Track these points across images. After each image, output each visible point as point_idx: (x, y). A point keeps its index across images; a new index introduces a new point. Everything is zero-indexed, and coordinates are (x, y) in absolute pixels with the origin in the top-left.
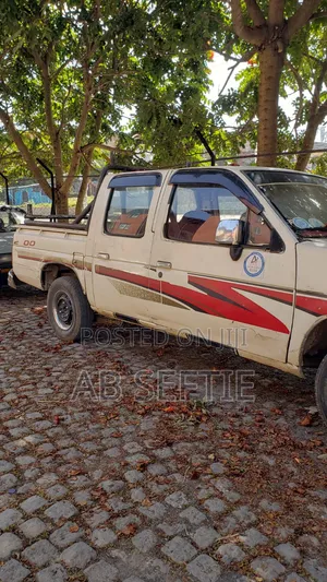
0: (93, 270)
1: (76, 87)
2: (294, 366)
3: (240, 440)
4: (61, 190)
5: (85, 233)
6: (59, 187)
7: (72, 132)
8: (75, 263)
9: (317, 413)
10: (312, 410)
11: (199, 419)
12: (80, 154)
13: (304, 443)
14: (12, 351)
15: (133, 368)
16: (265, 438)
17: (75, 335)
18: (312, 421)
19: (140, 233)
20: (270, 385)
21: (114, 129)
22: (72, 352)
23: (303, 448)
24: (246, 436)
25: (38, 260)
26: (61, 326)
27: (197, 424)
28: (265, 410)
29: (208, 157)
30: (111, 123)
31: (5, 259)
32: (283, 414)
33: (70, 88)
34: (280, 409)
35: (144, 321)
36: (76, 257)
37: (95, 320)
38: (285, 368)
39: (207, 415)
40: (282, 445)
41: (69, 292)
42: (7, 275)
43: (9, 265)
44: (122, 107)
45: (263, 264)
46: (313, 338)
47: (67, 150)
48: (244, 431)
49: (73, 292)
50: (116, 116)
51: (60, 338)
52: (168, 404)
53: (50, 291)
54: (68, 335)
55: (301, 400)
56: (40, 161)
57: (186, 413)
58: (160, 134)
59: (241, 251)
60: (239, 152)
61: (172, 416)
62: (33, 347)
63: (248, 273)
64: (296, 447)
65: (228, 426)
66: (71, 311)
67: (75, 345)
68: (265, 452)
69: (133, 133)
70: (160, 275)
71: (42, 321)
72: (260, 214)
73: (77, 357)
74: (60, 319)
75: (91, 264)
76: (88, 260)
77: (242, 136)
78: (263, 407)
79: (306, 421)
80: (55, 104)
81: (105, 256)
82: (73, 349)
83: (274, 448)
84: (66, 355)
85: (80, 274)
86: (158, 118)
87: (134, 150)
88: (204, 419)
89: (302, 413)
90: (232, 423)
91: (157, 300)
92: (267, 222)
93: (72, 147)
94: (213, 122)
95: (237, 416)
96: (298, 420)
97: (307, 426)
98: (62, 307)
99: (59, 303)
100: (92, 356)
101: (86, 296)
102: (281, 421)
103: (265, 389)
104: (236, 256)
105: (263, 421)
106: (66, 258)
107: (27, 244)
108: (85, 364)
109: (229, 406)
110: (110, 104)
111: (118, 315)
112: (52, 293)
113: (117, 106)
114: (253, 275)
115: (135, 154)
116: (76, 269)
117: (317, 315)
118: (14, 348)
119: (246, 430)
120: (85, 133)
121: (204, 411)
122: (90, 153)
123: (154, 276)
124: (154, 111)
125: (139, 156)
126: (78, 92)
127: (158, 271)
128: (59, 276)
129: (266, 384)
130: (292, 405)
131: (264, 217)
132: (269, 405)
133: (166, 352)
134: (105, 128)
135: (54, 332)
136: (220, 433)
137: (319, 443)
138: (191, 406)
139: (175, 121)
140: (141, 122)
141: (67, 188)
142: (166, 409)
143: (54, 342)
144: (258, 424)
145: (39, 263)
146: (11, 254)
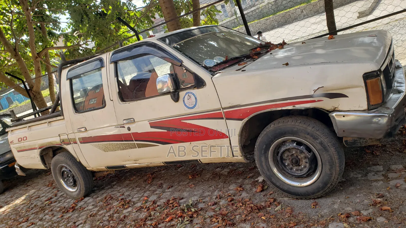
0: (78, 142)
1: (16, 10)
2: (239, 157)
3: (223, 220)
4: (34, 89)
5: (62, 117)
6: (31, 87)
7: (26, 44)
8: (63, 141)
9: (264, 180)
10: (261, 179)
11: (191, 217)
12: (39, 59)
13: (263, 204)
14: (40, 223)
15: (134, 200)
16: (238, 211)
17: (83, 192)
18: (263, 187)
19: (103, 104)
20: (229, 173)
21: (58, 32)
22: (85, 205)
23: (264, 208)
24: (226, 215)
25: (35, 149)
26: (70, 190)
27: (191, 221)
28: (231, 192)
29: (132, 33)
30: (54, 29)
31: (8, 156)
32: (244, 189)
33: (12, 12)
34: (241, 187)
35: (129, 164)
36: (62, 137)
37: (94, 176)
38: (234, 160)
39: (196, 212)
40: (251, 212)
41: (67, 164)
42: (15, 169)
43: (13, 160)
44: (57, 15)
45: (196, 98)
46: (244, 133)
47: (27, 59)
48: (223, 213)
49: (70, 163)
50: (56, 23)
51: (73, 198)
52: (167, 215)
53: (52, 168)
54: (78, 195)
55: (251, 175)
56: (9, 74)
57: (181, 217)
58: (93, 27)
59: (178, 95)
60: (153, 22)
61: (173, 223)
62: (55, 213)
63: (188, 108)
64: (260, 209)
65: (212, 213)
66: (73, 177)
67: (86, 199)
68: (241, 221)
69: (74, 31)
70: (129, 129)
71: (55, 191)
72: (181, 65)
73: (90, 207)
74: (67, 185)
75: (75, 139)
76: (71, 136)
77: (151, 11)
78: (229, 190)
79: (259, 189)
80: (5, 28)
81: (83, 130)
82: (86, 202)
83: (246, 215)
84: (82, 209)
85: (69, 148)
86: (87, 16)
87: (78, 43)
88: (195, 216)
89: (255, 184)
90: (214, 210)
91: (134, 147)
92: (187, 70)
93: (30, 55)
94: (128, 8)
95: (215, 204)
96: (254, 190)
97: (261, 191)
98: (65, 176)
99: (63, 174)
100: (101, 203)
101: (80, 163)
102: (244, 194)
103: (227, 176)
104: (176, 98)
105: (232, 200)
106: (55, 140)
107: (20, 140)
108: (99, 211)
109: (207, 199)
110: (47, 16)
111: (109, 168)
112: (55, 169)
113: (54, 15)
114: (192, 108)
115: (80, 45)
116: (65, 146)
117: (241, 120)
118: (41, 220)
119: (225, 211)
120: (37, 42)
121: (193, 210)
122: (46, 55)
123: (124, 131)
124: (82, 11)
125: (84, 46)
126: (19, 13)
127: (126, 126)
128: (54, 155)
129: (226, 173)
130: (247, 181)
131: (185, 67)
132: (233, 187)
133: (153, 178)
134: (51, 34)
135: (67, 195)
136: (208, 221)
137: (272, 200)
138: (183, 210)
139: (100, 14)
140: (76, 22)
141: (38, 87)
142: (167, 220)
143: (70, 203)
144: (230, 203)
145: (36, 150)
146: (10, 151)
